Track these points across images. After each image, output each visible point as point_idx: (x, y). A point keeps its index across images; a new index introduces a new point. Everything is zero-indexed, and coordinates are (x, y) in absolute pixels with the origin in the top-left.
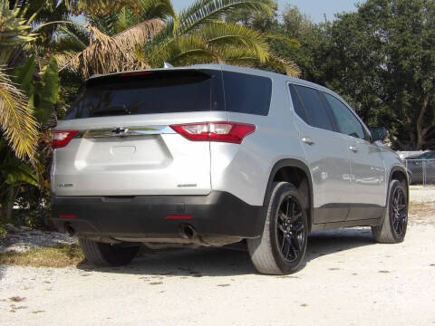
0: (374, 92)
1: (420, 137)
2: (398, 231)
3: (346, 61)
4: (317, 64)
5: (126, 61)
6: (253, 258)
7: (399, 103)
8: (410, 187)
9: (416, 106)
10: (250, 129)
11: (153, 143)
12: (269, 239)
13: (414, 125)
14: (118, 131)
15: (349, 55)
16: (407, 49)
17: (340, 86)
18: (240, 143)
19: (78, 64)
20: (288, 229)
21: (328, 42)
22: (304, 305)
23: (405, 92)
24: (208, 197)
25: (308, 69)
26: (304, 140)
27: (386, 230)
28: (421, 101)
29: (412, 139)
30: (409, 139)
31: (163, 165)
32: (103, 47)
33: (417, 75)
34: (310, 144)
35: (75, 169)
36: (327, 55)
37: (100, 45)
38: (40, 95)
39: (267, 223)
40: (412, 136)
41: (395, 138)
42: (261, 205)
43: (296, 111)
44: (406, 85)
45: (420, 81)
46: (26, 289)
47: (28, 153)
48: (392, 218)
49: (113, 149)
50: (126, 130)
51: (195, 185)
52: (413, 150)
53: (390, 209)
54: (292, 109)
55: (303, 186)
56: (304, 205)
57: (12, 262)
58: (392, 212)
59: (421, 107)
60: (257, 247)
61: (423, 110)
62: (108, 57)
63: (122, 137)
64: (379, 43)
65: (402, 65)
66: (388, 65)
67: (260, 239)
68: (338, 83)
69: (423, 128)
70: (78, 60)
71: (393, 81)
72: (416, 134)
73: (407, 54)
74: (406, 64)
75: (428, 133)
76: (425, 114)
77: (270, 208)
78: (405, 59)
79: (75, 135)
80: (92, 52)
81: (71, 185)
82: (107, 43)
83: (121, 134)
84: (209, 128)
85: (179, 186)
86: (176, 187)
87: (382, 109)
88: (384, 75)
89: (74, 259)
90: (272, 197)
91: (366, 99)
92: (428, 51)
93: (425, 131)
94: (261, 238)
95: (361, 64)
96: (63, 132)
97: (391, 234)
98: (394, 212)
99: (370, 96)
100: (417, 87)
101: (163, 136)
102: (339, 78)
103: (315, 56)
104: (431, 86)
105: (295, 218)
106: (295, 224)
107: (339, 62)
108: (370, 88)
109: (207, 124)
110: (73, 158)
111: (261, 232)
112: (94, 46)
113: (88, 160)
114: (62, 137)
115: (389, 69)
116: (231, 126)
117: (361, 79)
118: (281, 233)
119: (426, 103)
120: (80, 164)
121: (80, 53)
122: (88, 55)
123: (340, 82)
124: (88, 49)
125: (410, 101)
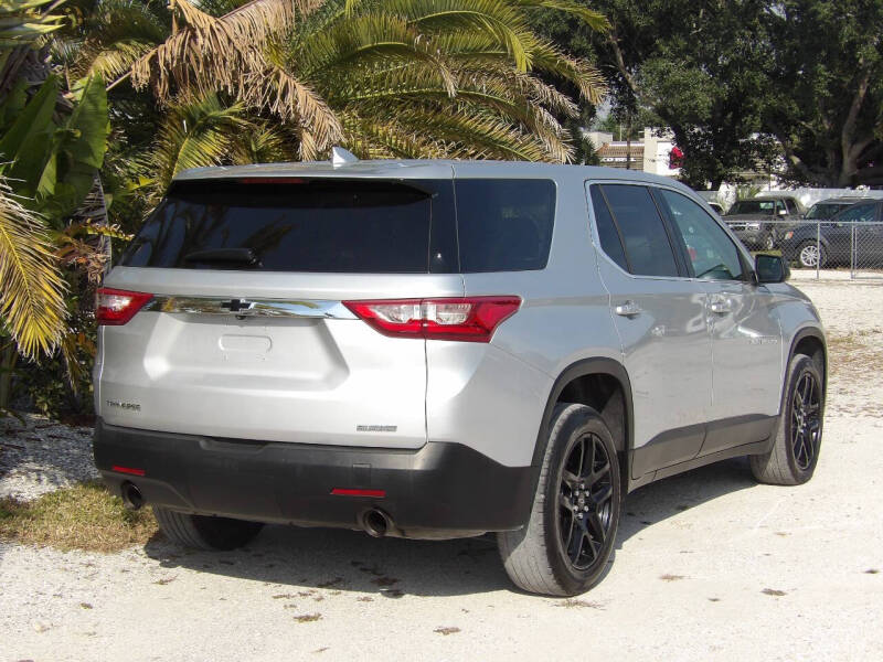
0: (756, 65)
1: (847, 160)
2: (803, 460)
5: (247, 70)
6: (508, 565)
7: (808, 89)
9: (842, 96)
10: (509, 305)
11: (307, 334)
12: (541, 531)
13: (835, 134)
14: (235, 305)
17: (687, 51)
18: (488, 341)
19: (147, 77)
20: (581, 501)
23: (821, 67)
24: (421, 453)
25: (621, 12)
26: (619, 310)
27: (778, 461)
28: (855, 85)
29: (831, 163)
30: (824, 164)
31: (329, 382)
32: (200, 40)
33: (848, 31)
34: (630, 316)
35: (145, 375)
37: (194, 37)
38: (70, 155)
39: (540, 497)
40: (830, 157)
41: (796, 160)
42: (528, 463)
43: (603, 247)
44: (824, 53)
45: (852, 46)
46: (44, 629)
47: (45, 345)
48: (791, 433)
49: (223, 339)
50: (252, 305)
51: (393, 428)
52: (833, 185)
53: (788, 419)
54: (596, 243)
55: (613, 404)
56: (614, 447)
57: (13, 535)
58: (792, 421)
59: (853, 97)
60: (516, 545)
61: (857, 104)
62: (209, 62)
63: (242, 317)
65: (816, 13)
66: (788, 9)
67: (523, 533)
68: (682, 43)
69: (854, 142)
70: (147, 68)
71: (796, 41)
74: (824, 9)
75: (864, 151)
76: (860, 114)
77: (545, 465)
79: (146, 302)
80: (176, 51)
81: (137, 407)
82: (207, 31)
83: (241, 312)
84: (424, 312)
85: (360, 428)
86: (354, 431)
87: (772, 101)
88: (777, 28)
89: (140, 528)
90: (551, 443)
91: (739, 79)
93: (859, 148)
94: (526, 528)
96: (121, 293)
97: (787, 467)
98: (795, 422)
99: (747, 72)
100: (847, 58)
101: (328, 322)
102: (685, 31)
104: (875, 56)
105: (597, 476)
106: (594, 488)
108: (748, 54)
109: (421, 301)
110: (140, 353)
111: (525, 520)
112: (181, 38)
113: (173, 359)
114: (119, 304)
115: (789, 16)
116: (468, 307)
117: (730, 37)
118: (566, 513)
119: (862, 92)
120: (156, 366)
121: (153, 52)
122: (168, 57)
123: (688, 40)
124: (169, 44)
125: (830, 87)
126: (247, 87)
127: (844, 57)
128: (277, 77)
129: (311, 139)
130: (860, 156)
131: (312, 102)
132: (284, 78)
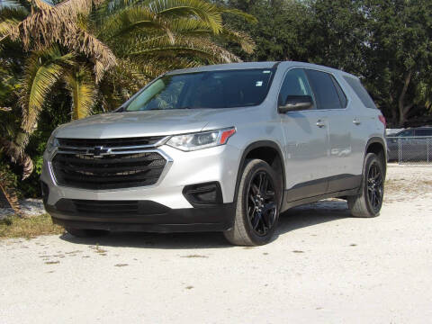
0: (356, 70)
1: (402, 115)
3: (330, 38)
4: (301, 41)
5: (68, 31)
7: (381, 80)
8: (388, 164)
9: (398, 84)
13: (396, 102)
15: (332, 31)
16: (389, 26)
19: (18, 34)
21: (312, 18)
22: (190, 288)
23: (387, 69)
28: (404, 79)
29: (394, 117)
30: (391, 117)
32: (44, 16)
33: (399, 53)
36: (310, 32)
37: (41, 15)
40: (394, 114)
44: (388, 63)
45: (402, 59)
52: (396, 127)
59: (403, 85)
61: (405, 89)
62: (49, 27)
64: (362, 19)
65: (384, 43)
66: (371, 43)
68: (321, 60)
69: (405, 105)
70: (18, 30)
71: (376, 58)
72: (398, 111)
73: (389, 31)
74: (388, 41)
75: (410, 110)
76: (408, 92)
78: (387, 37)
80: (33, 22)
82: (48, 12)
88: (367, 53)
92: (410, 29)
93: (407, 109)
95: (344, 41)
100: (400, 65)
102: (322, 55)
103: (299, 33)
104: (413, 63)
107: (322, 39)
108: (353, 65)
112: (34, 16)
115: (372, 46)
117: (343, 57)
119: (408, 82)
121: (20, 23)
122: (29, 25)
123: (323, 58)
124: (28, 19)
125: (392, 79)
126: (68, 39)
127: (398, 65)
128: (83, 35)
129: (101, 65)
130: (408, 113)
131: (101, 47)
132: (86, 35)
